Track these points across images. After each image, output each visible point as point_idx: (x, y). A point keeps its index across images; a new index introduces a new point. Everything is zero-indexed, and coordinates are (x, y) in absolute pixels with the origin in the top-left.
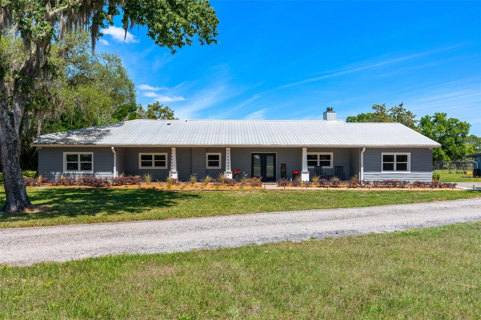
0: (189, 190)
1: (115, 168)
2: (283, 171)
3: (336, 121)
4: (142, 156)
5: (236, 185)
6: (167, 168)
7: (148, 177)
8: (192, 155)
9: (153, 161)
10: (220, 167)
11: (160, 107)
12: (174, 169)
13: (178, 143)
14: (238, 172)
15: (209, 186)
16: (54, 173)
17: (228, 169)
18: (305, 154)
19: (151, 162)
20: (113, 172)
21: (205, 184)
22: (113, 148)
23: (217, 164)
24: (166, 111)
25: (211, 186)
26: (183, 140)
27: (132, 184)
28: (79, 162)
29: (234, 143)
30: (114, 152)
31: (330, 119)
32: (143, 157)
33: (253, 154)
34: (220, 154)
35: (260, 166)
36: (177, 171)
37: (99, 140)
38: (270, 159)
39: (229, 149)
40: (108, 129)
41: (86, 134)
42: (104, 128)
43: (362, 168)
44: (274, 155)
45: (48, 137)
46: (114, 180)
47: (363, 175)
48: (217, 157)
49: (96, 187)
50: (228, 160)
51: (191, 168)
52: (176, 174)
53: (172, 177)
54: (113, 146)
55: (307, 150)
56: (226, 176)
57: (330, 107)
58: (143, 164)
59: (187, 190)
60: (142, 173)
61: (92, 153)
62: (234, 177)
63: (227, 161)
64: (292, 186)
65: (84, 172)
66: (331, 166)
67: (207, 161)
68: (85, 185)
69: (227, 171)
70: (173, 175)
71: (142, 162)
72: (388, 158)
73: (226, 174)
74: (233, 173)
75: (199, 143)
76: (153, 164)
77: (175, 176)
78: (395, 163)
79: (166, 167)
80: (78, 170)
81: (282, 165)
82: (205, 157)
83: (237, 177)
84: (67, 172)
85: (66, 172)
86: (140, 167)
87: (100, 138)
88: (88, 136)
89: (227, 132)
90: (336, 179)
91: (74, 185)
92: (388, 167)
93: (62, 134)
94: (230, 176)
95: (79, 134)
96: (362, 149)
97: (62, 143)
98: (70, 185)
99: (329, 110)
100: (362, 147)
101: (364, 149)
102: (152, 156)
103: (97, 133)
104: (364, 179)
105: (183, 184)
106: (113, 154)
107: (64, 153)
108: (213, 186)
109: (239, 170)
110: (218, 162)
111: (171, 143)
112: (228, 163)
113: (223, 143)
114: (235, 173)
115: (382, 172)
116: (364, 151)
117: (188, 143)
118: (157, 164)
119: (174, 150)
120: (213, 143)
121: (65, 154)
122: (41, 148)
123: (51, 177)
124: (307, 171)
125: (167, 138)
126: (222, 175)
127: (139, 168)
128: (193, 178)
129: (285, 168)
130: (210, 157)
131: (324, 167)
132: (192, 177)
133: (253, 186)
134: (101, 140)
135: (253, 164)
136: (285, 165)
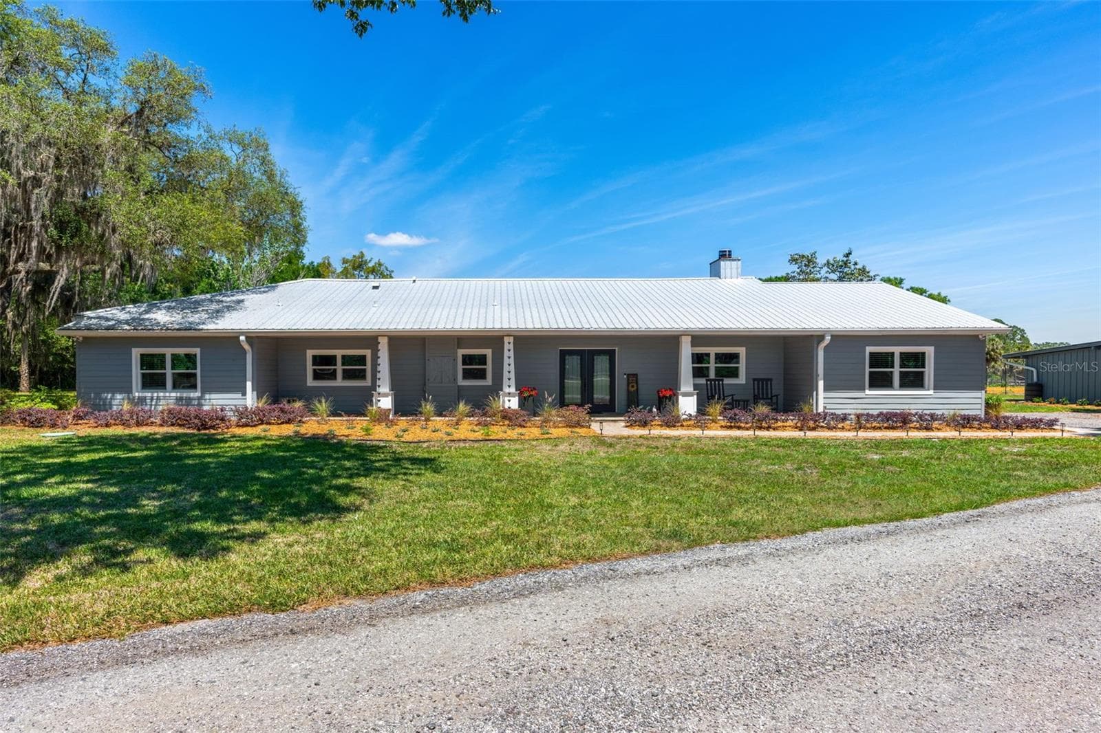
0: (416, 440)
1: (249, 384)
2: (633, 389)
3: (739, 279)
4: (314, 357)
5: (529, 424)
6: (370, 384)
7: (323, 406)
8: (425, 355)
9: (339, 368)
10: (489, 381)
11: (366, 263)
12: (384, 388)
13: (392, 327)
14: (533, 393)
15: (467, 429)
16: (109, 396)
17: (509, 386)
18: (686, 351)
19: (335, 370)
20: (244, 394)
21: (457, 424)
22: (242, 338)
23: (481, 375)
24: (378, 271)
25: (470, 428)
26: (405, 319)
27: (282, 423)
28: (169, 372)
29: (522, 326)
30: (247, 347)
31: (728, 275)
32: (317, 360)
33: (563, 354)
34: (488, 352)
35: (579, 378)
36: (392, 390)
37: (214, 320)
38: (601, 364)
39: (511, 339)
40: (240, 297)
41: (189, 308)
42: (232, 296)
43: (821, 384)
44: (611, 354)
45: (101, 314)
46: (242, 413)
47: (823, 400)
48: (482, 359)
49: (199, 430)
50: (509, 365)
51: (425, 385)
52: (390, 397)
53: (380, 404)
54: (242, 334)
55: (692, 342)
56: (504, 402)
57: (727, 250)
58: (317, 376)
59: (411, 440)
60: (309, 396)
61: (197, 351)
62: (522, 404)
63: (506, 368)
64: (661, 426)
65: (178, 395)
66: (742, 379)
67: (460, 367)
68: (173, 425)
69: (507, 390)
70: (382, 399)
71: (314, 370)
72: (879, 360)
73: (504, 396)
74: (520, 394)
75: (441, 327)
76: (339, 374)
77: (386, 403)
78: (896, 371)
79: (368, 382)
80: (165, 389)
81: (628, 375)
82: (455, 360)
83: (531, 404)
84: (141, 394)
85: (137, 394)
86: (310, 382)
87: (217, 318)
88: (192, 312)
89: (505, 302)
90: (763, 409)
91: (147, 425)
92: (880, 381)
93: (136, 309)
94: (513, 403)
95: (173, 308)
96: (821, 338)
97: (128, 328)
98: (138, 424)
99: (724, 255)
100: (822, 334)
101: (828, 338)
102: (335, 356)
103: (214, 306)
104: (825, 407)
105: (403, 421)
106: (245, 352)
107: (133, 350)
108: (476, 428)
109: (535, 389)
110: (485, 370)
111: (376, 327)
112: (509, 372)
113: (498, 326)
114: (526, 395)
115: (867, 392)
116: (828, 342)
117: (416, 327)
118: (348, 375)
119: (383, 344)
120: (473, 326)
121: (136, 353)
122: (81, 339)
123: (105, 405)
124: (690, 389)
125: (369, 315)
126: (494, 399)
127: (308, 384)
128: (428, 407)
129: (637, 383)
130: (467, 360)
131: (727, 381)
132: (426, 406)
133: (570, 427)
134: (217, 321)
135: (564, 375)
136: (635, 375)
